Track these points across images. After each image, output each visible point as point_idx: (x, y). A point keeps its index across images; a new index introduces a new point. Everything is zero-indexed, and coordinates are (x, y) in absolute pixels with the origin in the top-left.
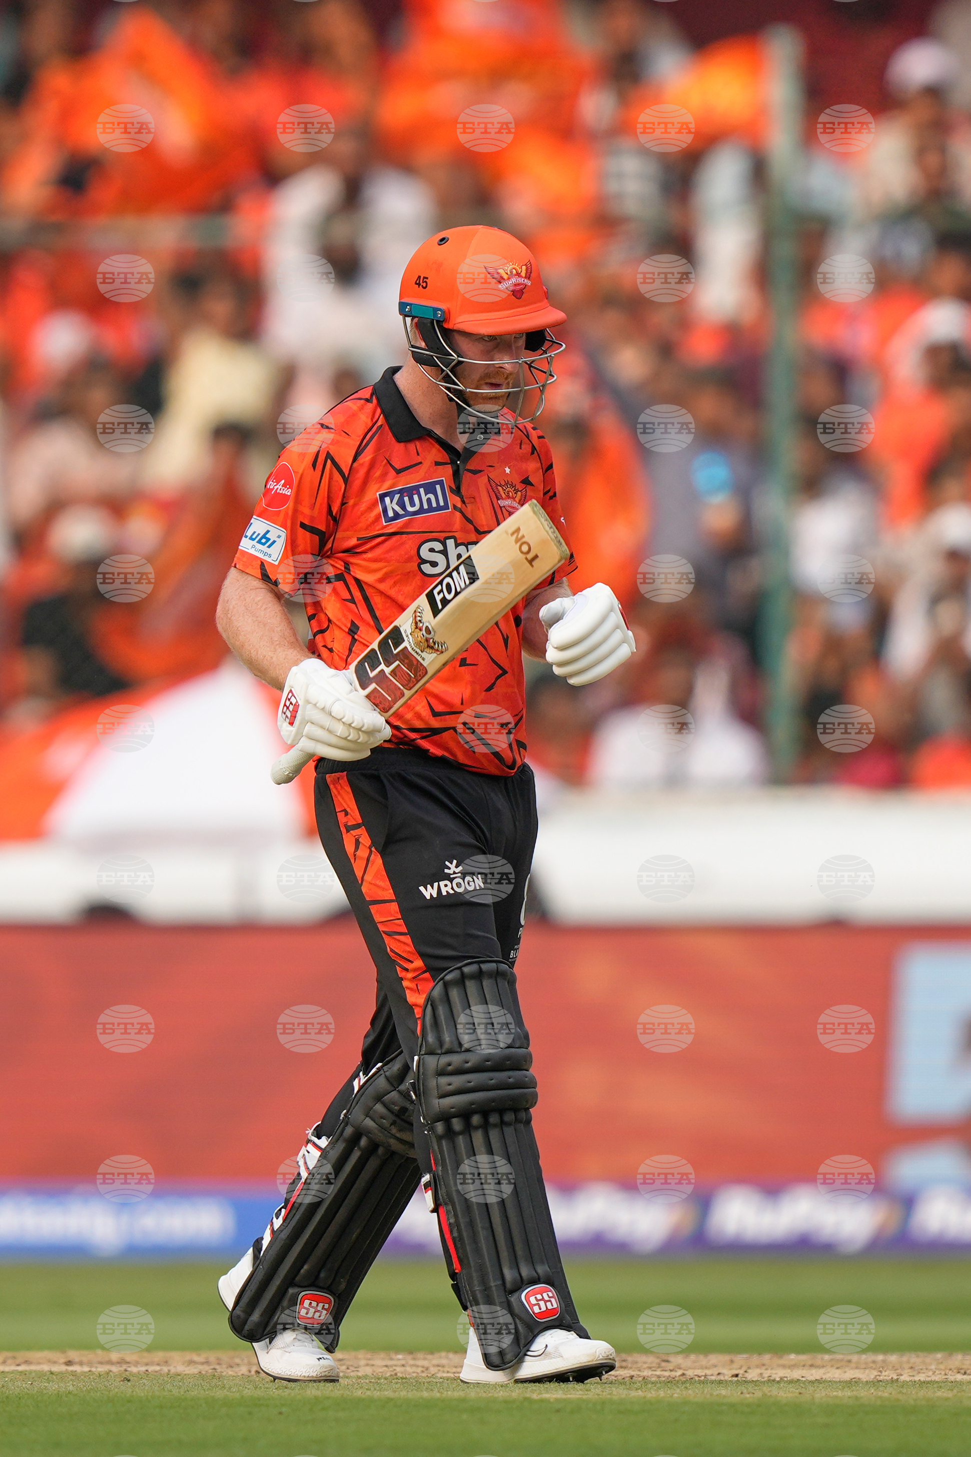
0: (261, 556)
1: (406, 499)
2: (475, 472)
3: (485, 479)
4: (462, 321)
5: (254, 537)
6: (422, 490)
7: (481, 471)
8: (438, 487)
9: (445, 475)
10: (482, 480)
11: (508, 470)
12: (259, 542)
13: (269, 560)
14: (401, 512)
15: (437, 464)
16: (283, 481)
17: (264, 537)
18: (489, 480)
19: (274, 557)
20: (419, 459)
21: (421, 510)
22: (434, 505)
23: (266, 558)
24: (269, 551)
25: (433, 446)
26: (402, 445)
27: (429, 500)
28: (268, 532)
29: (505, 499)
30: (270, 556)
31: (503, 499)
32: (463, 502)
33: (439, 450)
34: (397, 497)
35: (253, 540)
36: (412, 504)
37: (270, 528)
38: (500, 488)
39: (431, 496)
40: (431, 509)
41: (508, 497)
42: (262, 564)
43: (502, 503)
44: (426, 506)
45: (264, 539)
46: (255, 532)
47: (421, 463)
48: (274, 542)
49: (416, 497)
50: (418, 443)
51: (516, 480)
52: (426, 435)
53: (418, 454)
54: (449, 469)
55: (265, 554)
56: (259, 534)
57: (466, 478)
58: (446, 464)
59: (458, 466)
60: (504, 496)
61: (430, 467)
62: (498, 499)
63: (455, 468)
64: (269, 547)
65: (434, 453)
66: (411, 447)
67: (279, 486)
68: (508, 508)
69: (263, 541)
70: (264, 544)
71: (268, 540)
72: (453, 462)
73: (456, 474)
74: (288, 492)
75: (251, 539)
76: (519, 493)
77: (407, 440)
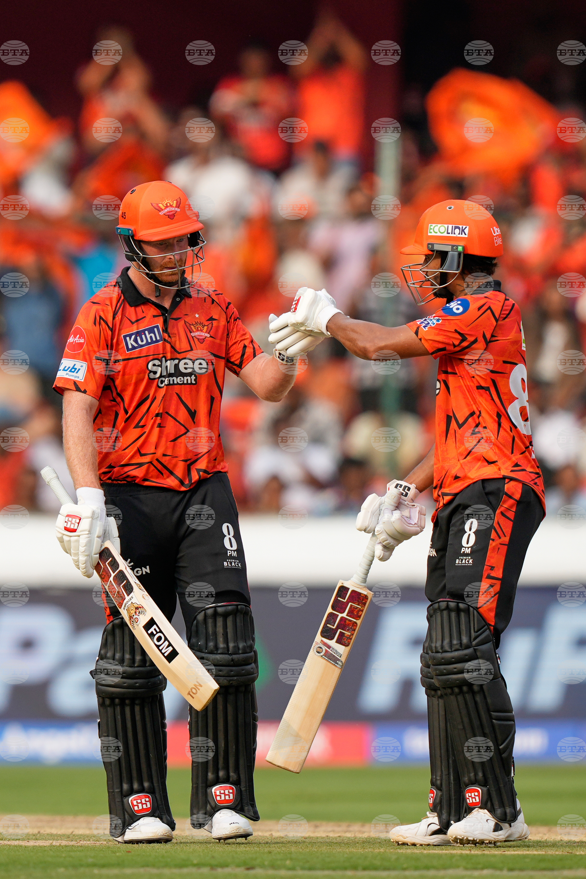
0: (73, 378)
1: (138, 338)
2: (176, 319)
3: (183, 322)
4: (143, 234)
5: (66, 369)
6: (147, 332)
7: (180, 318)
8: (156, 329)
9: (159, 322)
10: (181, 323)
11: (197, 316)
12: (71, 371)
13: (78, 380)
14: (136, 345)
15: (154, 316)
16: (78, 336)
17: (73, 368)
18: (185, 323)
19: (81, 378)
20: (144, 315)
21: (148, 343)
22: (154, 339)
23: (76, 379)
24: (77, 375)
25: (152, 307)
26: (133, 308)
27: (151, 337)
28: (75, 365)
29: (196, 332)
30: (78, 377)
31: (194, 332)
32: (169, 336)
33: (155, 309)
34: (133, 337)
35: (66, 370)
36: (142, 341)
37: (75, 363)
38: (192, 326)
39: (152, 335)
40: (152, 342)
41: (198, 330)
42: (75, 383)
43: (193, 334)
44: (149, 341)
45: (73, 369)
46: (66, 367)
47: (145, 317)
48: (79, 369)
49: (143, 336)
50: (142, 307)
51: (203, 320)
52: (146, 302)
53: (143, 312)
54: (161, 319)
55: (75, 377)
56: (69, 367)
57: (171, 323)
58: (160, 316)
59: (166, 316)
60: (194, 330)
61: (150, 319)
62: (191, 332)
63: (165, 318)
64: (77, 373)
65: (152, 311)
66: (139, 309)
67: (77, 339)
68: (197, 337)
69: (73, 370)
70: (73, 372)
71: (76, 369)
72: (163, 315)
73: (165, 322)
74: (82, 341)
75: (64, 370)
76: (206, 327)
77: (136, 306)
